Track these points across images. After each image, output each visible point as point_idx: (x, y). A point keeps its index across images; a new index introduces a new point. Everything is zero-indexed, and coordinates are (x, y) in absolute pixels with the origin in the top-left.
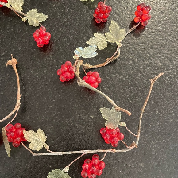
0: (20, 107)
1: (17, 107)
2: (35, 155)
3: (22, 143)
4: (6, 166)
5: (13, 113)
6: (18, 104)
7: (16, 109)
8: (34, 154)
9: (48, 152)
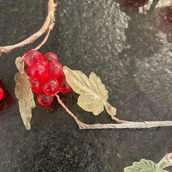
0: (54, 24)
1: (49, 24)
2: (84, 128)
3: (58, 97)
4: (19, 151)
5: (39, 34)
6: (51, 18)
7: (46, 28)
8: (82, 126)
9: (115, 122)
